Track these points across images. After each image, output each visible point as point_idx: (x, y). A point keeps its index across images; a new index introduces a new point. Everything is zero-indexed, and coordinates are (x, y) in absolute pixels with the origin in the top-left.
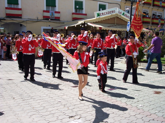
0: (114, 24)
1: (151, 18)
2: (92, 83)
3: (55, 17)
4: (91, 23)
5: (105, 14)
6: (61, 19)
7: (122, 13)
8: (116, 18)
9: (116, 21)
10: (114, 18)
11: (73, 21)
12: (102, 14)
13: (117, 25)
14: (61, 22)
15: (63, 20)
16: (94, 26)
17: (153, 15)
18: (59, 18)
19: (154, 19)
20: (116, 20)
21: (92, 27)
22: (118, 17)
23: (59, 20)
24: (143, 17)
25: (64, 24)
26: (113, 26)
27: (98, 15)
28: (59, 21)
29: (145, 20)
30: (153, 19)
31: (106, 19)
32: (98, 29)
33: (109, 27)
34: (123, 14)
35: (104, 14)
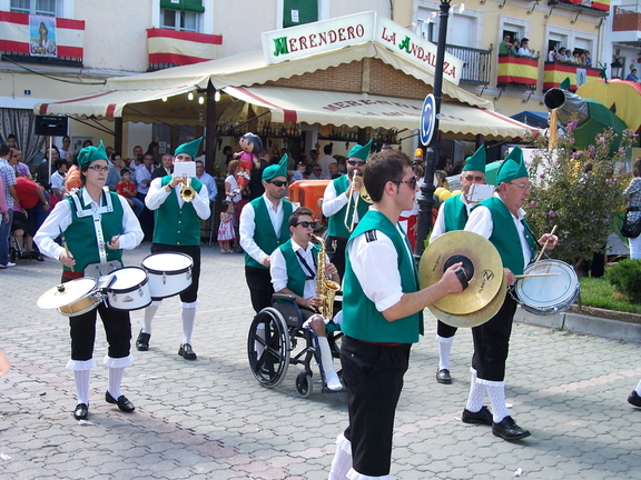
0: (361, 93)
1: (541, 62)
2: (248, 412)
3: (59, 47)
4: (242, 87)
5: (315, 45)
6: (86, 60)
7: (399, 41)
8: (367, 64)
9: (366, 79)
10: (358, 65)
11: (151, 70)
12: (297, 45)
13: (373, 99)
14: (89, 77)
15: (100, 67)
16: (256, 103)
17: (552, 44)
18: (79, 52)
19: (553, 69)
20: (367, 73)
21: (246, 109)
22: (380, 61)
23: (79, 65)
24: (500, 56)
25: (105, 88)
26: (354, 103)
27: (282, 47)
28: (77, 70)
29: (513, 70)
30: (549, 66)
31: (319, 71)
32: (278, 118)
33: (331, 107)
34: (405, 44)
35: (308, 43)
